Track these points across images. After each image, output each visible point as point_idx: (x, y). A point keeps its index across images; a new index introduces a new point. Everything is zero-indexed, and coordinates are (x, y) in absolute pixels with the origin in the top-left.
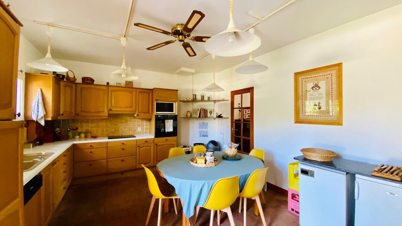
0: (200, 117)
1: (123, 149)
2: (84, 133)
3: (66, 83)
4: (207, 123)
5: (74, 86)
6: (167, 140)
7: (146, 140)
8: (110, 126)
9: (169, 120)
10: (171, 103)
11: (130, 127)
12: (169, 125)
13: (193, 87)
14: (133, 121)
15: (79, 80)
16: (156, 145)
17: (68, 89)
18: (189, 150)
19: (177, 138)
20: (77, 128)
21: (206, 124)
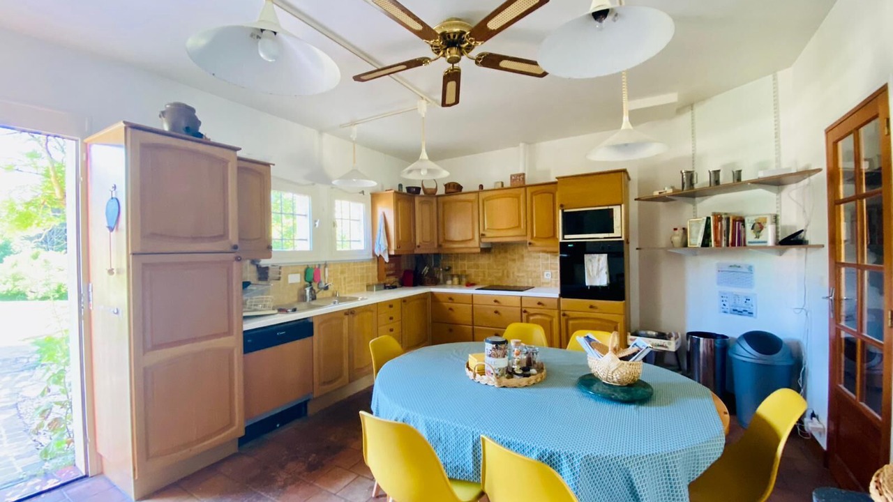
0: (706, 243)
1: (496, 312)
2: (458, 276)
3: (423, 199)
4: (750, 268)
5: (434, 200)
6: (591, 307)
7: (540, 300)
8: (495, 267)
9: (597, 256)
10: (606, 208)
11: (529, 269)
12: (595, 269)
13: (694, 147)
14: (534, 258)
15: (441, 191)
16: (564, 315)
17: (426, 207)
18: (666, 347)
19: (625, 305)
20: (450, 268)
21: (747, 270)
